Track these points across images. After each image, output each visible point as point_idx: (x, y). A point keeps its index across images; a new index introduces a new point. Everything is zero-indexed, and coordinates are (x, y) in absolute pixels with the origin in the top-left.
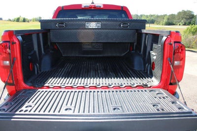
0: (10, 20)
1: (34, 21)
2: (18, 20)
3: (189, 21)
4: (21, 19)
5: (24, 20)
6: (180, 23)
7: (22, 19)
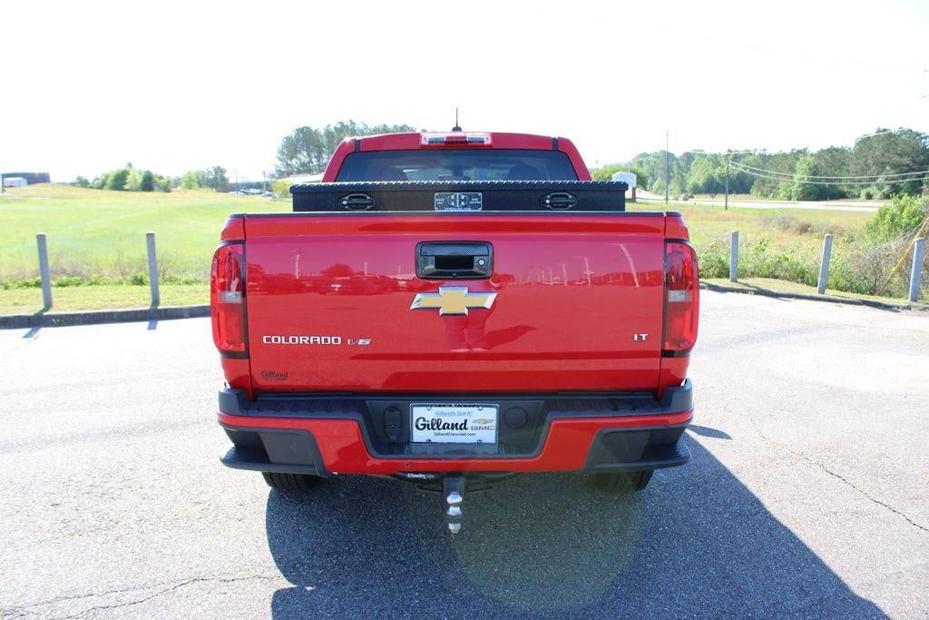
0: (83, 183)
1: (190, 187)
2: (119, 182)
3: (912, 176)
4: (136, 177)
5: (148, 184)
6: (873, 190)
7: (140, 180)
